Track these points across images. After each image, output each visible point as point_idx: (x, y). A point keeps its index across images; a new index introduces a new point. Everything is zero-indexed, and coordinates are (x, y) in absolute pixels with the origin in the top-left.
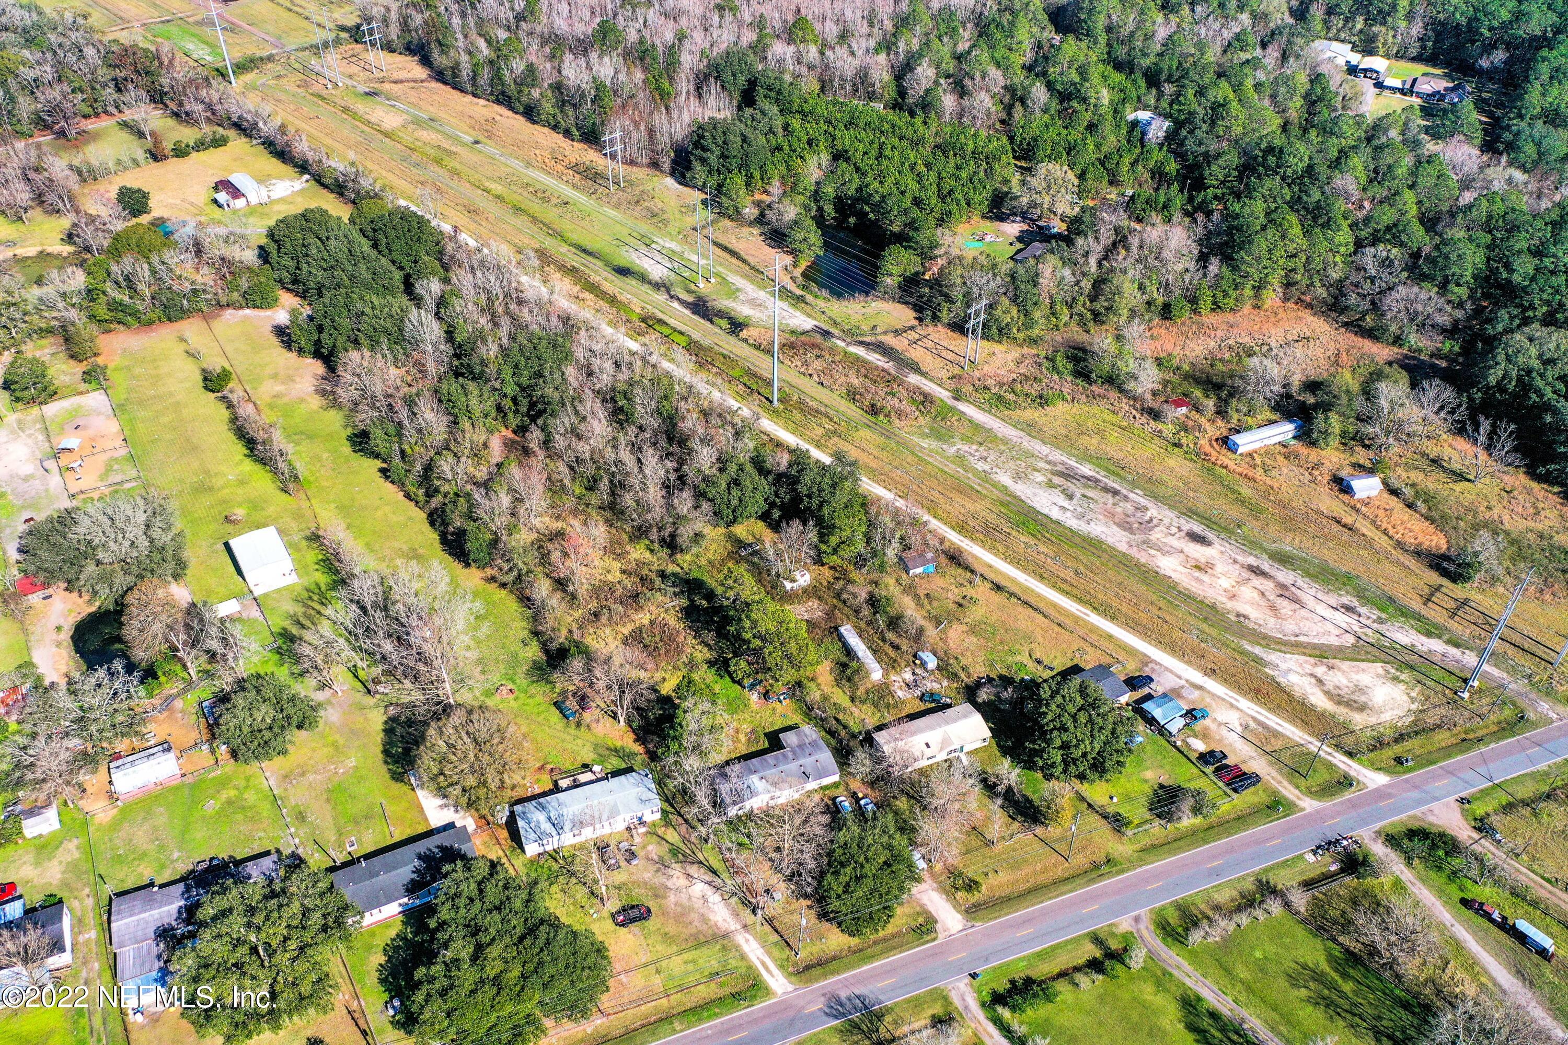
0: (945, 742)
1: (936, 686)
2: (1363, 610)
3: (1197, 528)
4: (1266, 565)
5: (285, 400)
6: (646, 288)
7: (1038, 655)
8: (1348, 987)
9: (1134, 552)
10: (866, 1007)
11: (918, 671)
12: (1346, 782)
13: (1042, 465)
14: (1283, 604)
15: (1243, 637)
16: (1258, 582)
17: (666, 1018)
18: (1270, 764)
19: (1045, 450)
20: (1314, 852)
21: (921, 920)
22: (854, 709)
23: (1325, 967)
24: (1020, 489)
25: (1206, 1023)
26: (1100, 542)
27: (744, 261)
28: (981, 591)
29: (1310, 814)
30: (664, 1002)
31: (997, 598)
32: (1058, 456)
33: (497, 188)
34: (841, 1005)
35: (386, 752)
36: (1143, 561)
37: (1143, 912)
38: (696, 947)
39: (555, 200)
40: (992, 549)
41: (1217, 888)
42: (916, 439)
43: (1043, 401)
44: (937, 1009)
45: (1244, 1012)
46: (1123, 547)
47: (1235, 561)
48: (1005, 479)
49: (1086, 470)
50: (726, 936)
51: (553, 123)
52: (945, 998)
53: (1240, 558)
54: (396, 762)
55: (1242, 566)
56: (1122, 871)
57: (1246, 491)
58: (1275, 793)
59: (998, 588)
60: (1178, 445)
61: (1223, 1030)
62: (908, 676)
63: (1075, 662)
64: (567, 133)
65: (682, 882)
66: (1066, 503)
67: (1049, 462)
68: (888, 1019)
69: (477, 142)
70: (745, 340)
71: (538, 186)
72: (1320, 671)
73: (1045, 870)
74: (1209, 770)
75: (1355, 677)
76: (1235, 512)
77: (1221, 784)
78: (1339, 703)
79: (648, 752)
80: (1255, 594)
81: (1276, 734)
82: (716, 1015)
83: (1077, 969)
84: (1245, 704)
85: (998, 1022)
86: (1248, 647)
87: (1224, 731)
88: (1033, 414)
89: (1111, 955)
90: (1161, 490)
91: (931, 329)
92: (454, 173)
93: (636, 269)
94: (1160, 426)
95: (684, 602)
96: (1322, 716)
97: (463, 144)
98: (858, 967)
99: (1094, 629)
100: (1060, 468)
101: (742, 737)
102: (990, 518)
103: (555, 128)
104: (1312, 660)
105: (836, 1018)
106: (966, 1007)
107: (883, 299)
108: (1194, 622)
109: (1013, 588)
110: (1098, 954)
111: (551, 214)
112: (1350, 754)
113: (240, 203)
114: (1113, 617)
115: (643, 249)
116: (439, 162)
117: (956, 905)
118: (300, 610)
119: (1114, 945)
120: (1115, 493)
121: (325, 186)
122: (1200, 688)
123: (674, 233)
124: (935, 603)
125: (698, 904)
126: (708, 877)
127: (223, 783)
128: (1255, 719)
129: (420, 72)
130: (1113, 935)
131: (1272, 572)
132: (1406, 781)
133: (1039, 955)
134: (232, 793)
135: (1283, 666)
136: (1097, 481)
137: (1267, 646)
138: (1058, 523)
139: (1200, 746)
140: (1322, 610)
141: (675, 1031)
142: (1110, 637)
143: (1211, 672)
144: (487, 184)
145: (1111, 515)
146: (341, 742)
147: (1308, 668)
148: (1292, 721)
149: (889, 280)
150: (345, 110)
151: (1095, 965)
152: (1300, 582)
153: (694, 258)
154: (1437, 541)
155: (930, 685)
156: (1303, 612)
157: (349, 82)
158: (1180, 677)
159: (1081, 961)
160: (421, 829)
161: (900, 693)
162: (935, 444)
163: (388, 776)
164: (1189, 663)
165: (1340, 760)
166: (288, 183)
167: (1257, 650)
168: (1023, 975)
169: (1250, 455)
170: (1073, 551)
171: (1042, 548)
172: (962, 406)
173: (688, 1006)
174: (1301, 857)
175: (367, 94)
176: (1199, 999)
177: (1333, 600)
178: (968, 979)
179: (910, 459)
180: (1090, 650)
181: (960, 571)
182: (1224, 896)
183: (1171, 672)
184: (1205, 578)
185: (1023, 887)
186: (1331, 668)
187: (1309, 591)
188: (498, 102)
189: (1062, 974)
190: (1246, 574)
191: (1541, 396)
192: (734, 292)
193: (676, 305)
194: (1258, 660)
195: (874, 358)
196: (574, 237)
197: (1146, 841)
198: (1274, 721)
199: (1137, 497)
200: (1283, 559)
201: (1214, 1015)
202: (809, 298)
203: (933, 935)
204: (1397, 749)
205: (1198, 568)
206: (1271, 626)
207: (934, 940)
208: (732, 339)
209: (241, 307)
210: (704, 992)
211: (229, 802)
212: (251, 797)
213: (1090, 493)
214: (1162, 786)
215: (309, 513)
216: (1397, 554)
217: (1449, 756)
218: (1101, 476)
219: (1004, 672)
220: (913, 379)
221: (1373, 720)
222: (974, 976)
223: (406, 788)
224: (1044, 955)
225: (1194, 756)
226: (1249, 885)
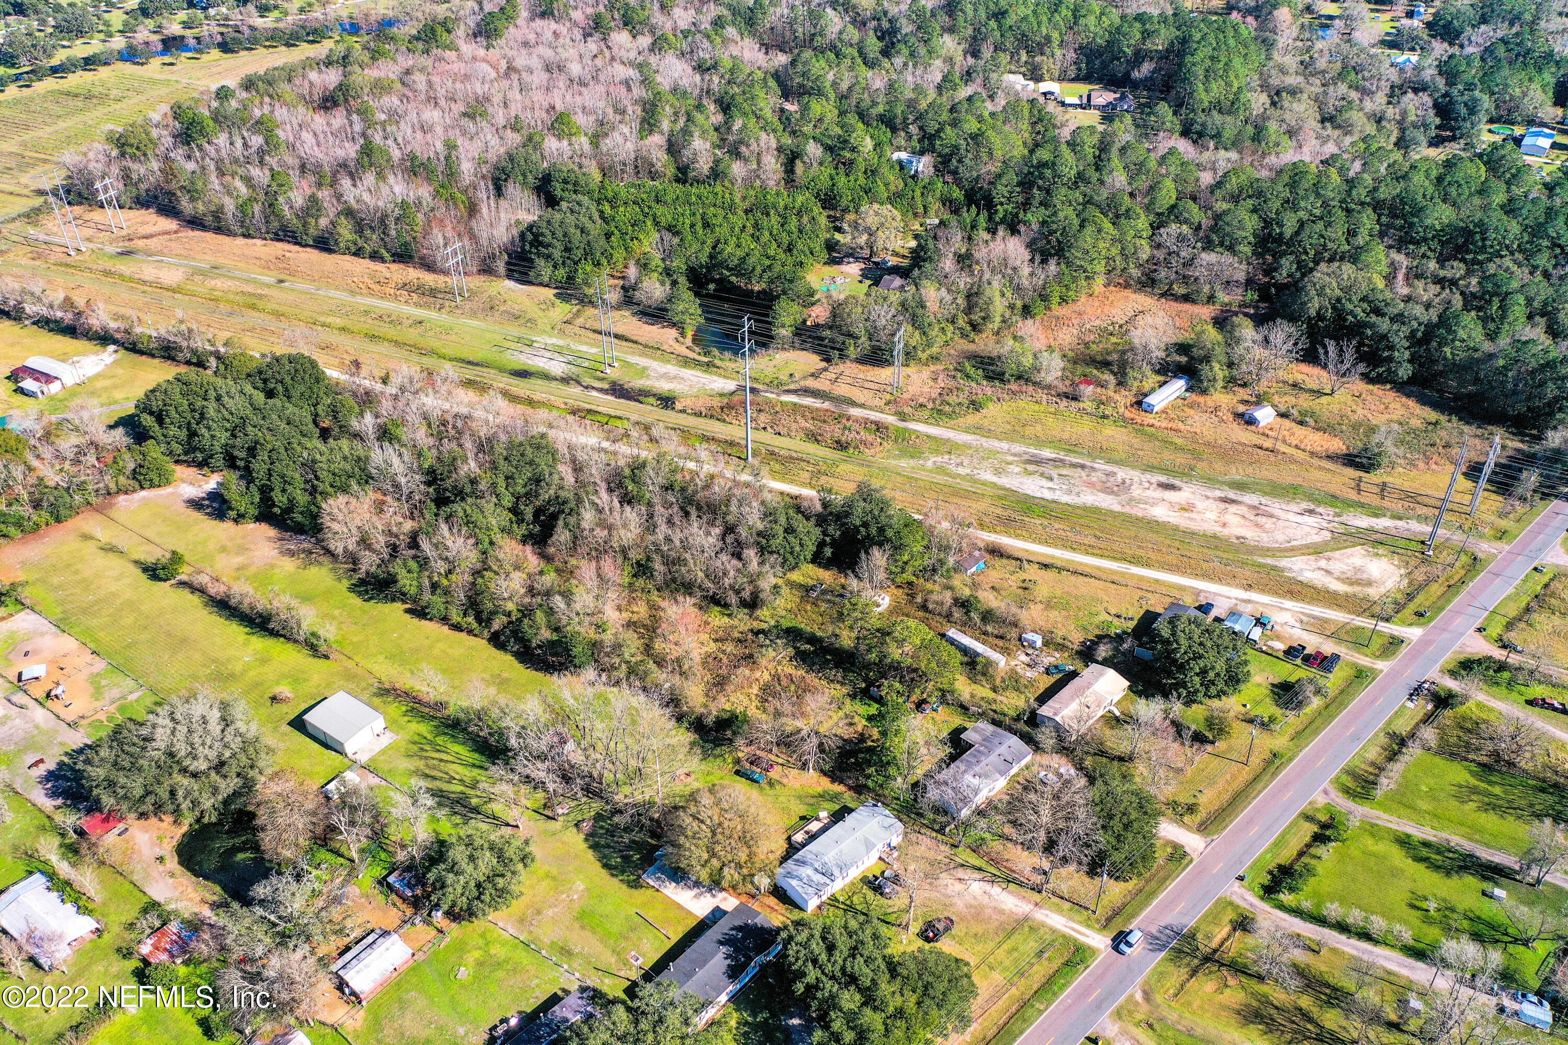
1: (1052, 660)
2: (1320, 510)
3: (1163, 479)
4: (1231, 495)
5: (253, 569)
6: (554, 384)
7: (1113, 612)
8: (1497, 790)
9: (1127, 510)
10: (1177, 934)
11: (1030, 651)
12: (1395, 643)
13: (1010, 458)
14: (1262, 520)
15: (1251, 553)
16: (1233, 508)
17: (1024, 1004)
18: (1336, 643)
19: (1005, 445)
20: (1410, 700)
21: (1169, 850)
22: (999, 698)
23: (1473, 781)
24: (1005, 481)
25: (1424, 852)
26: (1097, 508)
27: (635, 342)
28: (1032, 572)
29: (1388, 673)
30: (1014, 991)
31: (1050, 575)
32: (1018, 448)
33: (338, 322)
34: (1157, 939)
35: (606, 866)
36: (1140, 514)
37: (1326, 784)
38: (1009, 936)
39: (407, 323)
40: (1017, 536)
41: (1363, 750)
42: (893, 462)
43: (975, 405)
44: (1230, 915)
45: (1444, 835)
46: (1117, 508)
47: (1207, 498)
48: (989, 476)
49: (1047, 453)
50: (1026, 918)
51: (353, 249)
52: (1231, 903)
53: (1209, 494)
54: (623, 872)
55: (1215, 499)
56: (1291, 759)
57: (1179, 441)
58: (1355, 665)
59: (1046, 566)
60: (1104, 417)
61: (1439, 852)
62: (1024, 658)
63: (1145, 608)
64: (375, 256)
65: (958, 887)
66: (1050, 484)
67: (1015, 455)
68: (1199, 936)
69: (281, 281)
70: (683, 411)
71: (380, 313)
72: (1323, 563)
73: (1234, 777)
74: (1299, 661)
75: (1350, 561)
76: (1181, 459)
77: (1314, 670)
78: (1352, 584)
79: (850, 788)
80: (1238, 519)
81: (1326, 621)
82: (1065, 986)
83: (1308, 846)
84: (1288, 604)
85: (1282, 907)
86: (1261, 560)
87: (1289, 630)
88: (972, 419)
89: (1324, 826)
90: (1115, 456)
91: (841, 367)
92: (278, 315)
93: (533, 370)
94: (1081, 405)
95: (791, 651)
96: (1347, 596)
97: (268, 286)
98: (1149, 904)
99: (1141, 578)
100: (1026, 457)
102: (999, 511)
103: (358, 253)
104: (1312, 557)
105: (1161, 950)
106: (1251, 905)
107: (783, 349)
108: (1211, 552)
109: (1059, 564)
110: (1316, 829)
111: (412, 335)
112: (1387, 620)
113: (55, 387)
114: (1148, 565)
115: (528, 350)
116: (253, 307)
117: (1188, 828)
118: (421, 764)
119: (1323, 818)
120: (1083, 467)
121: (141, 353)
122: (1249, 601)
123: (548, 329)
125: (986, 900)
126: (977, 875)
127: (461, 948)
128: (1303, 614)
129: (169, 224)
130: (1318, 810)
131: (1240, 498)
132: (1434, 627)
133: (1276, 844)
134: (477, 954)
135: (1295, 568)
136: (1062, 461)
137: (1273, 556)
138: (1054, 502)
139: (1280, 646)
140: (1292, 517)
141: (1041, 1012)
142: (1157, 581)
143: (1249, 587)
144: (322, 319)
145: (1091, 485)
146: (555, 872)
147: (1314, 565)
148: (1329, 607)
149: (783, 332)
150: (107, 273)
151: (1319, 838)
152: (1264, 501)
153: (584, 348)
154: (1337, 445)
155: (1047, 660)
156: (1281, 523)
157: (91, 246)
158: (1229, 598)
159: (1308, 839)
160: (692, 923)
161: (1029, 674)
162: (912, 462)
163: (624, 887)
164: (1228, 584)
165: (1383, 626)
166: (93, 358)
167: (1269, 561)
168: (1274, 865)
169: (1164, 411)
170: (1082, 521)
171: (1057, 526)
172: (912, 426)
173: (1035, 988)
174: (1404, 706)
175: (122, 254)
176: (1408, 836)
177: (1294, 507)
178: (1238, 883)
179: (899, 479)
180: (1149, 595)
181: (1005, 561)
182: (1374, 753)
183: (1221, 595)
184: (1194, 516)
185: (1226, 797)
186: (1329, 559)
187: (1275, 506)
188: (278, 239)
189: (1301, 854)
190: (1223, 505)
191: (1355, 317)
192: (643, 371)
193: (595, 393)
194: (1274, 568)
195: (808, 401)
196: (450, 351)
197: (1291, 731)
198: (1318, 611)
199: (1100, 465)
200: (1240, 486)
201: (1426, 844)
202: (717, 362)
203: (1188, 858)
204: (1412, 607)
205: (1183, 509)
206: (1265, 540)
207: (1191, 861)
208: (669, 412)
209: (134, 491)
210: (1040, 971)
211: (480, 964)
212: (499, 952)
213: (1064, 472)
214: (1273, 685)
215: (359, 671)
216: (1315, 461)
217: (1449, 601)
218: (1062, 455)
219: (1097, 632)
220: (855, 412)
221: (1383, 590)
222: (1241, 878)
223: (650, 892)
224: (1279, 843)
225: (1281, 655)
226: (1383, 740)
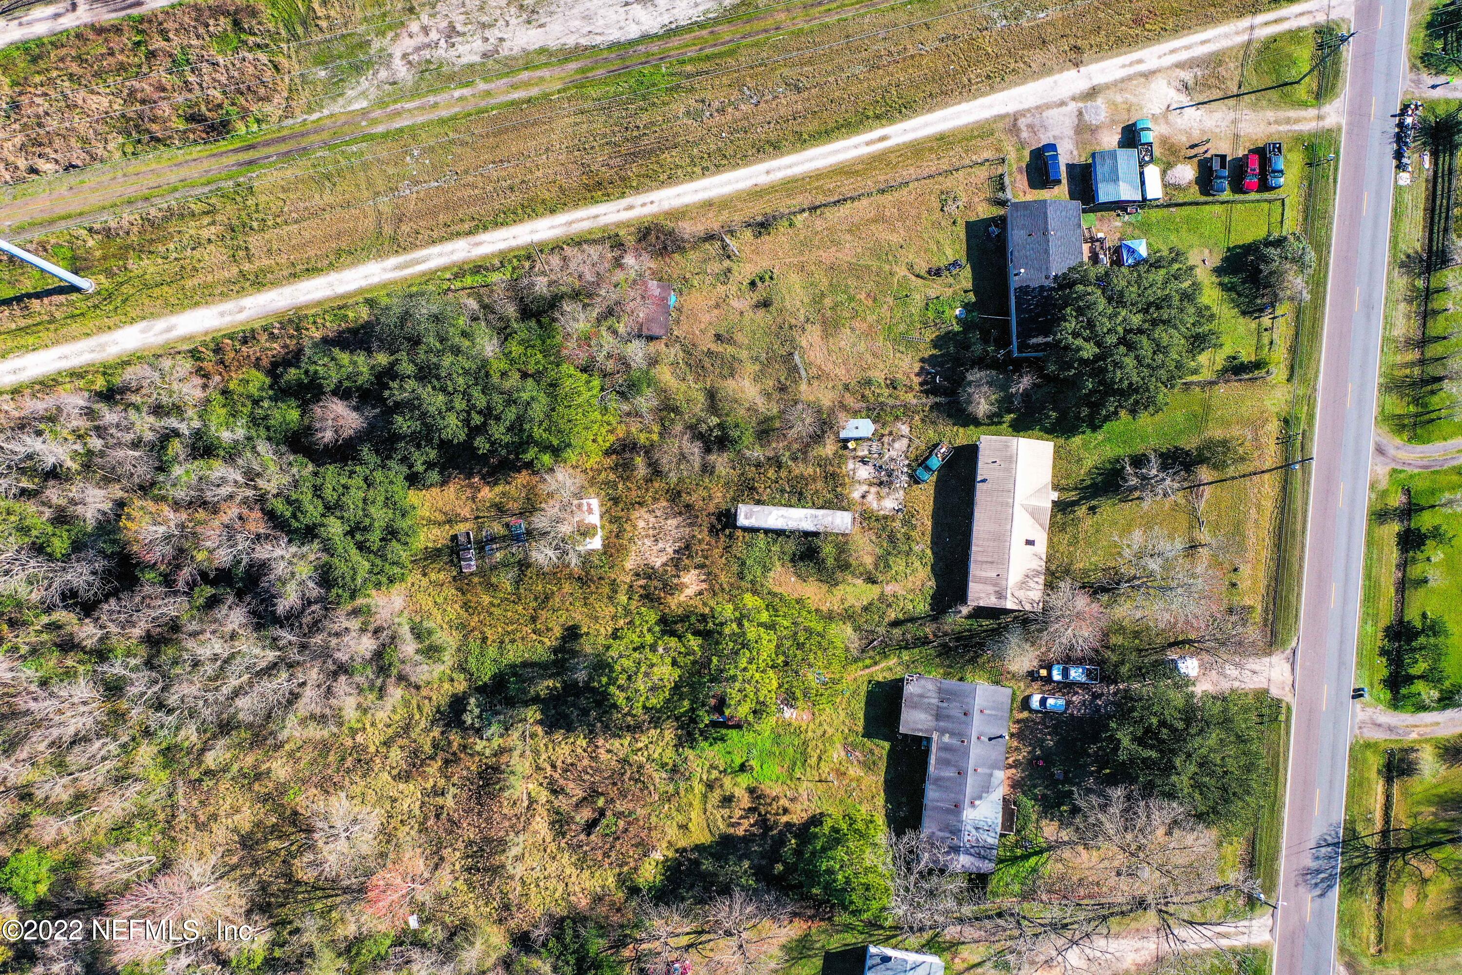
0: (1034, 513)
1: (901, 445)
7: (922, 267)
10: (1336, 845)
11: (863, 452)
18: (1254, 106)
20: (1401, 167)
22: (888, 589)
29: (1350, 124)
31: (782, 242)
34: (1318, 871)
37: (1372, 433)
40: (672, 175)
41: (1388, 323)
42: (336, 107)
44: (1375, 762)
48: (522, 37)
50: (1158, 961)
52: (1368, 745)
56: (1310, 418)
58: (1299, 140)
59: (763, 226)
62: (865, 473)
63: (961, 221)
68: (1359, 826)
74: (1226, 191)
77: (1254, 196)
81: (1215, 61)
83: (1403, 567)
85: (1424, 704)
87: (1178, 120)
89: (1406, 513)
95: (532, 714)
98: (1280, 823)
101: (855, 771)
102: (601, 124)
105: (1330, 887)
106: (1390, 729)
110: (1396, 527)
117: (1256, 652)
119: (1396, 500)
122: (1092, 93)
124: (739, 337)
126: (1062, 938)
128: (1180, 65)
130: (1384, 494)
139: (1185, 172)
143: (1076, 53)
148: (1209, 21)
151: (1408, 543)
158: (1062, 104)
159: (1396, 555)
161: (892, 500)
164: (1045, 69)
165: (1295, 16)
168: (1380, 635)
174: (1398, 189)
178: (1358, 704)
179: (381, 153)
180: (950, 183)
181: (693, 255)
183: (1048, 106)
189: (1402, 586)
197: (1282, 354)
198: (1197, 43)
203: (1284, 705)
207: (1289, 708)
214: (1218, 271)
219: (931, 336)
222: (1358, 694)
224: (1370, 596)
225: (1194, 193)
226: (1402, 282)
